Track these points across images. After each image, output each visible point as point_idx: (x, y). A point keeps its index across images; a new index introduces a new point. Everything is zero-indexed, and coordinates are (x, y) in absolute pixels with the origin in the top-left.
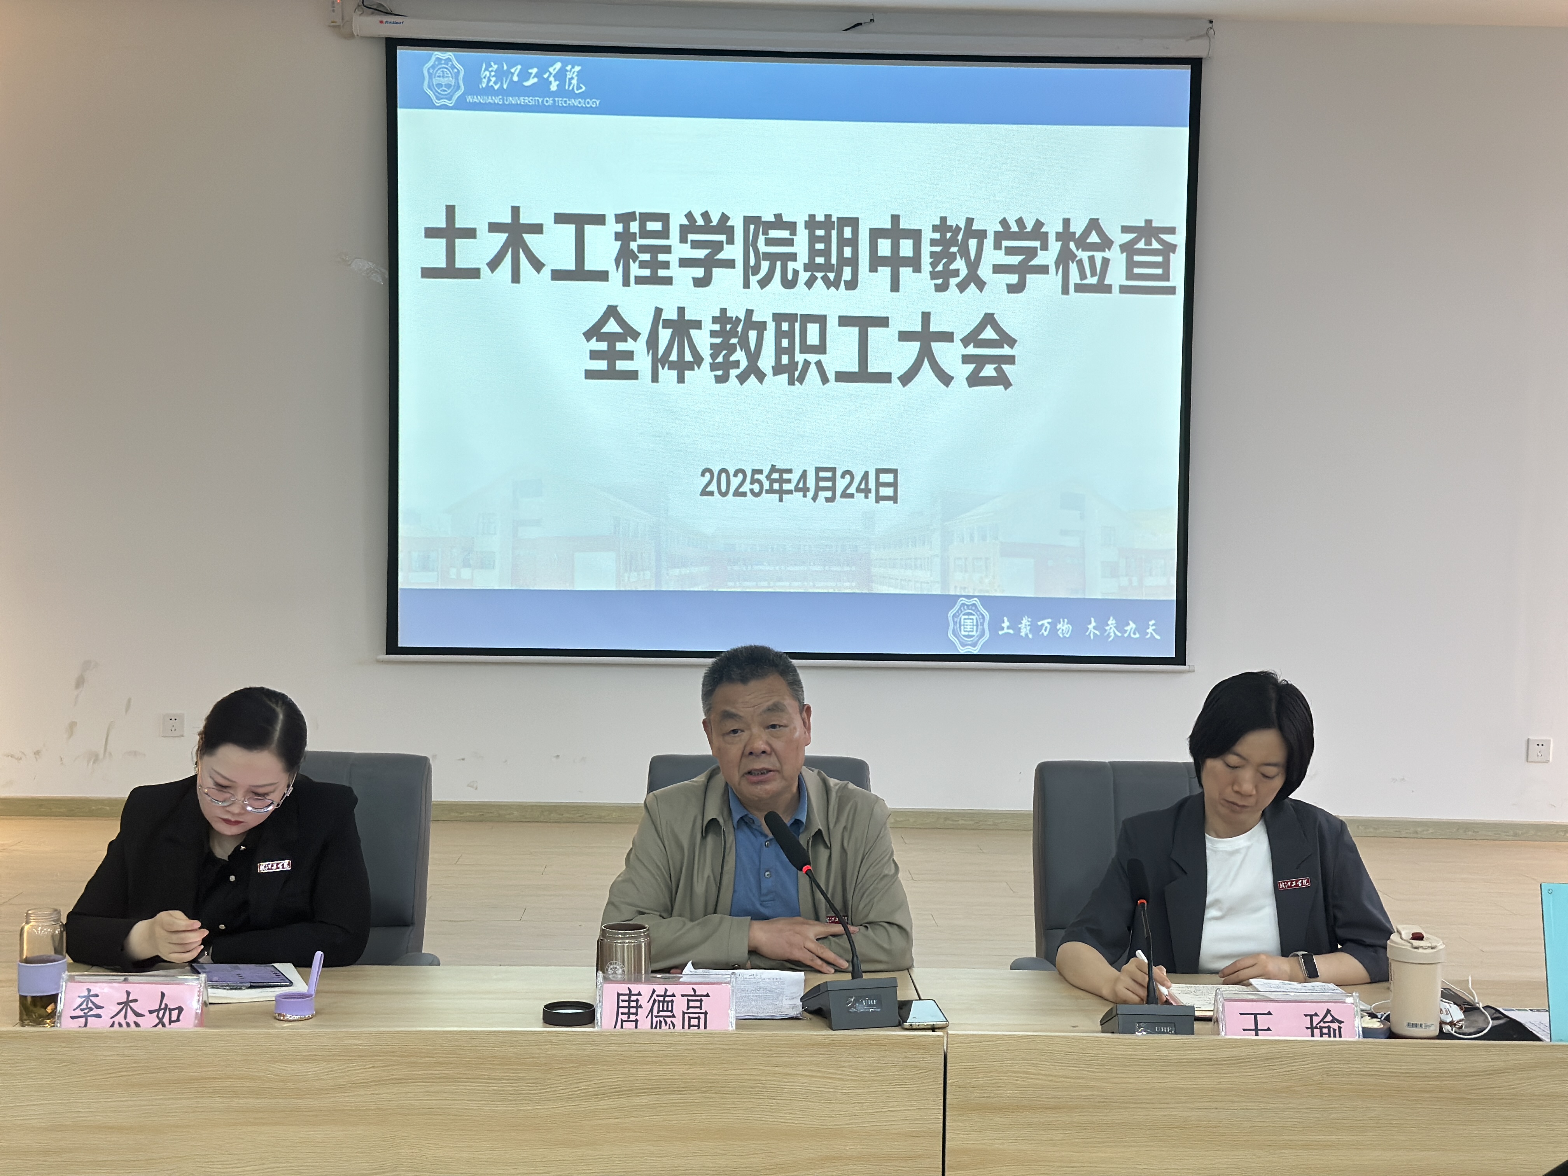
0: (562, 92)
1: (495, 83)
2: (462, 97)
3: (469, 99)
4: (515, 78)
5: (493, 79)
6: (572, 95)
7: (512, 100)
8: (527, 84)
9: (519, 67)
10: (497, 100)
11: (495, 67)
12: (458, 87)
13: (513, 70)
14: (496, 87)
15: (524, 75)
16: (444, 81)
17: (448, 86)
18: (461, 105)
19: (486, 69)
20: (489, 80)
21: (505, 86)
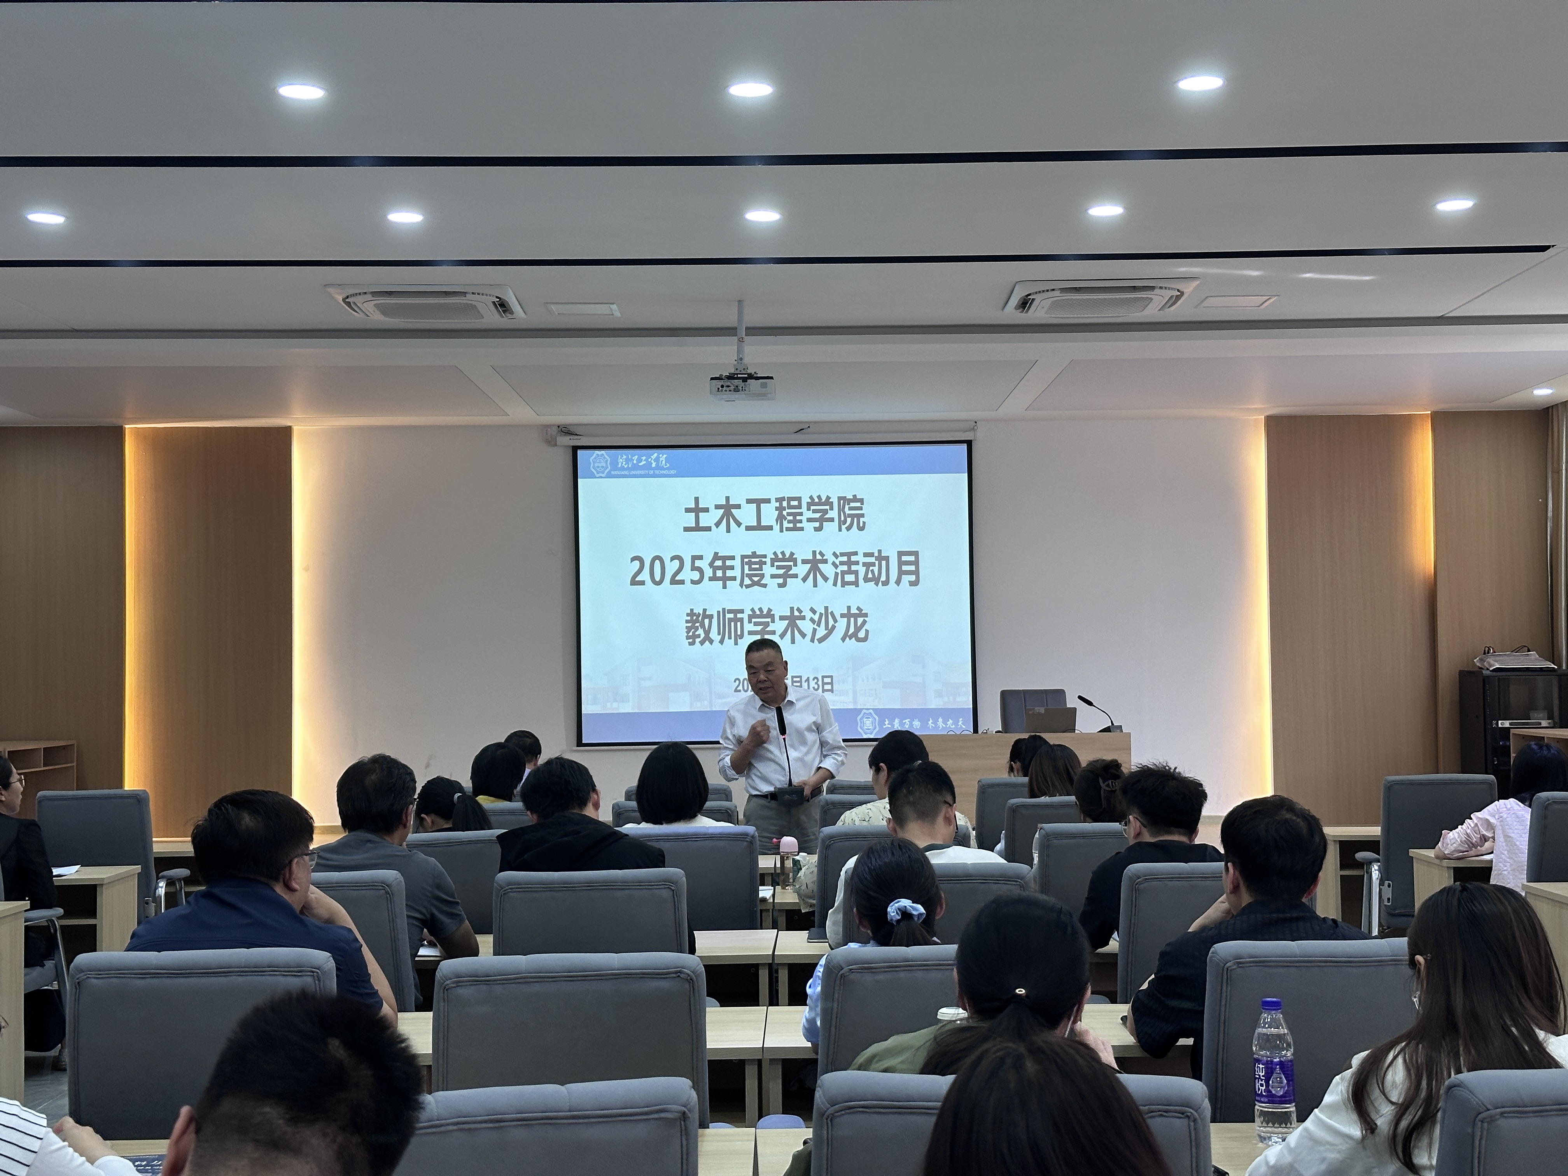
0: (658, 467)
1: (625, 464)
2: (609, 472)
3: (613, 473)
4: (635, 462)
5: (624, 463)
6: (663, 469)
7: (633, 472)
8: (640, 464)
9: (637, 457)
10: (626, 473)
11: (625, 457)
12: (607, 468)
13: (633, 458)
14: (626, 466)
15: (640, 460)
16: (600, 465)
17: (602, 467)
18: (609, 476)
19: (621, 458)
20: (622, 463)
21: (630, 466)
